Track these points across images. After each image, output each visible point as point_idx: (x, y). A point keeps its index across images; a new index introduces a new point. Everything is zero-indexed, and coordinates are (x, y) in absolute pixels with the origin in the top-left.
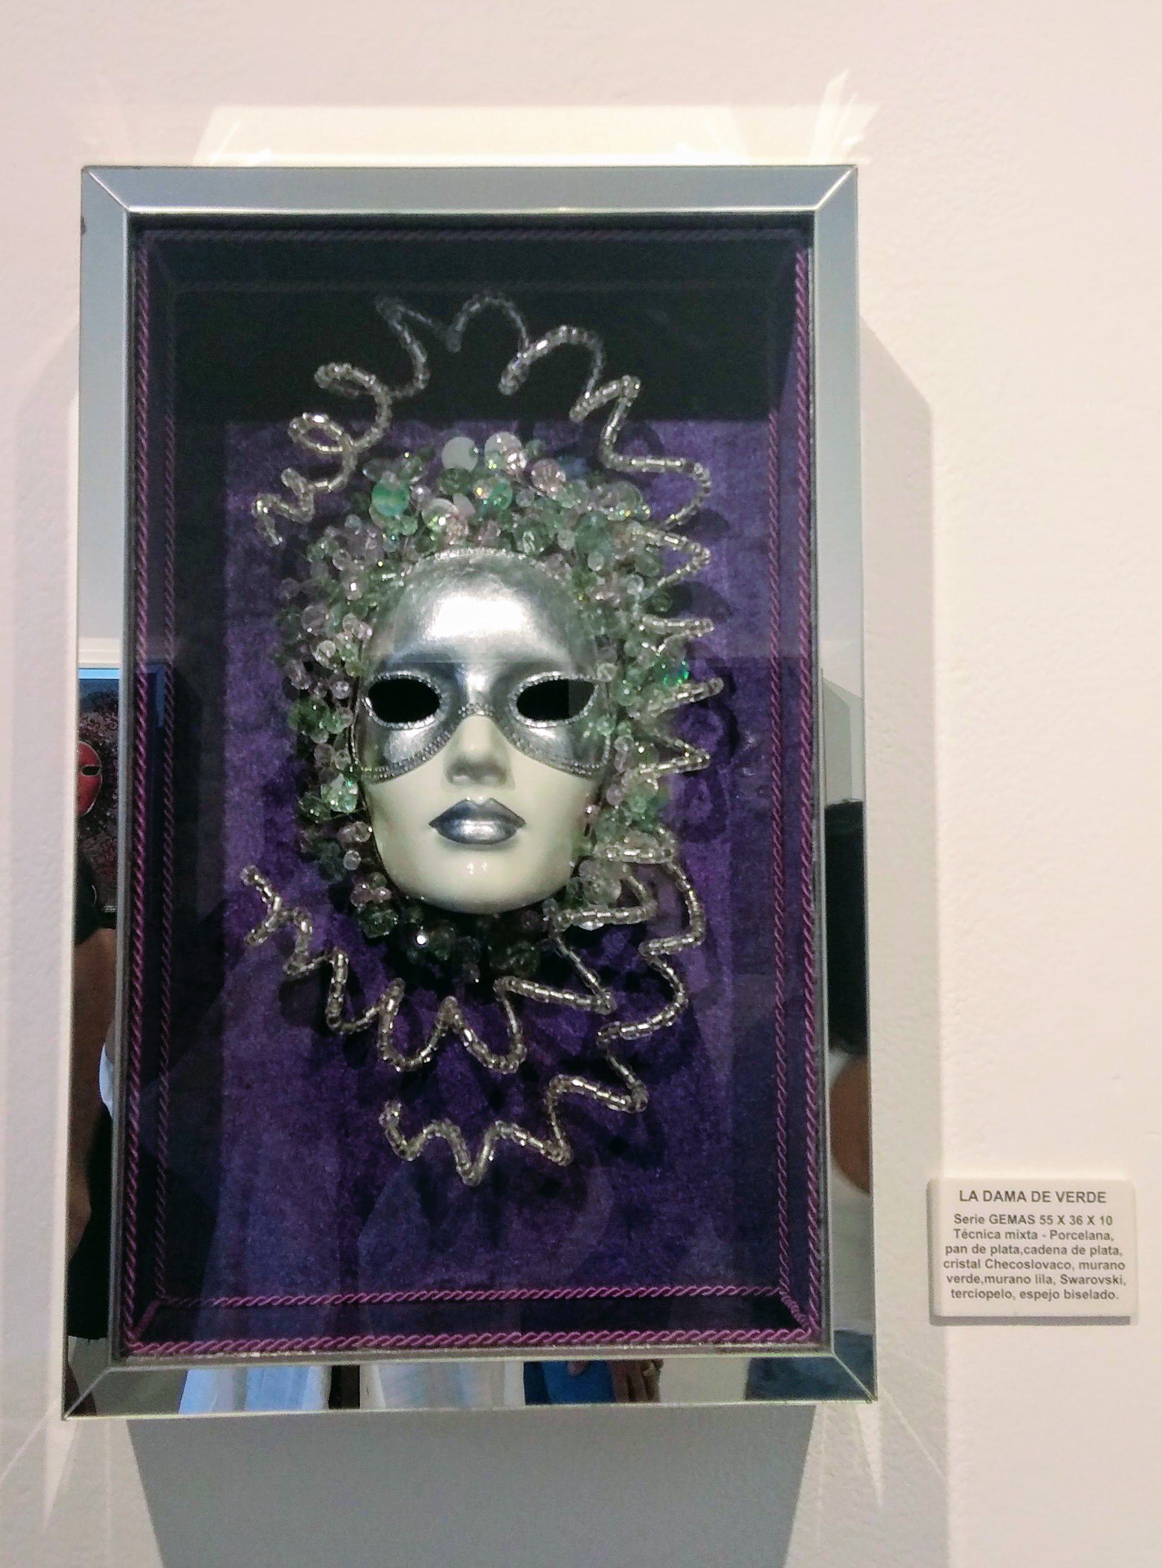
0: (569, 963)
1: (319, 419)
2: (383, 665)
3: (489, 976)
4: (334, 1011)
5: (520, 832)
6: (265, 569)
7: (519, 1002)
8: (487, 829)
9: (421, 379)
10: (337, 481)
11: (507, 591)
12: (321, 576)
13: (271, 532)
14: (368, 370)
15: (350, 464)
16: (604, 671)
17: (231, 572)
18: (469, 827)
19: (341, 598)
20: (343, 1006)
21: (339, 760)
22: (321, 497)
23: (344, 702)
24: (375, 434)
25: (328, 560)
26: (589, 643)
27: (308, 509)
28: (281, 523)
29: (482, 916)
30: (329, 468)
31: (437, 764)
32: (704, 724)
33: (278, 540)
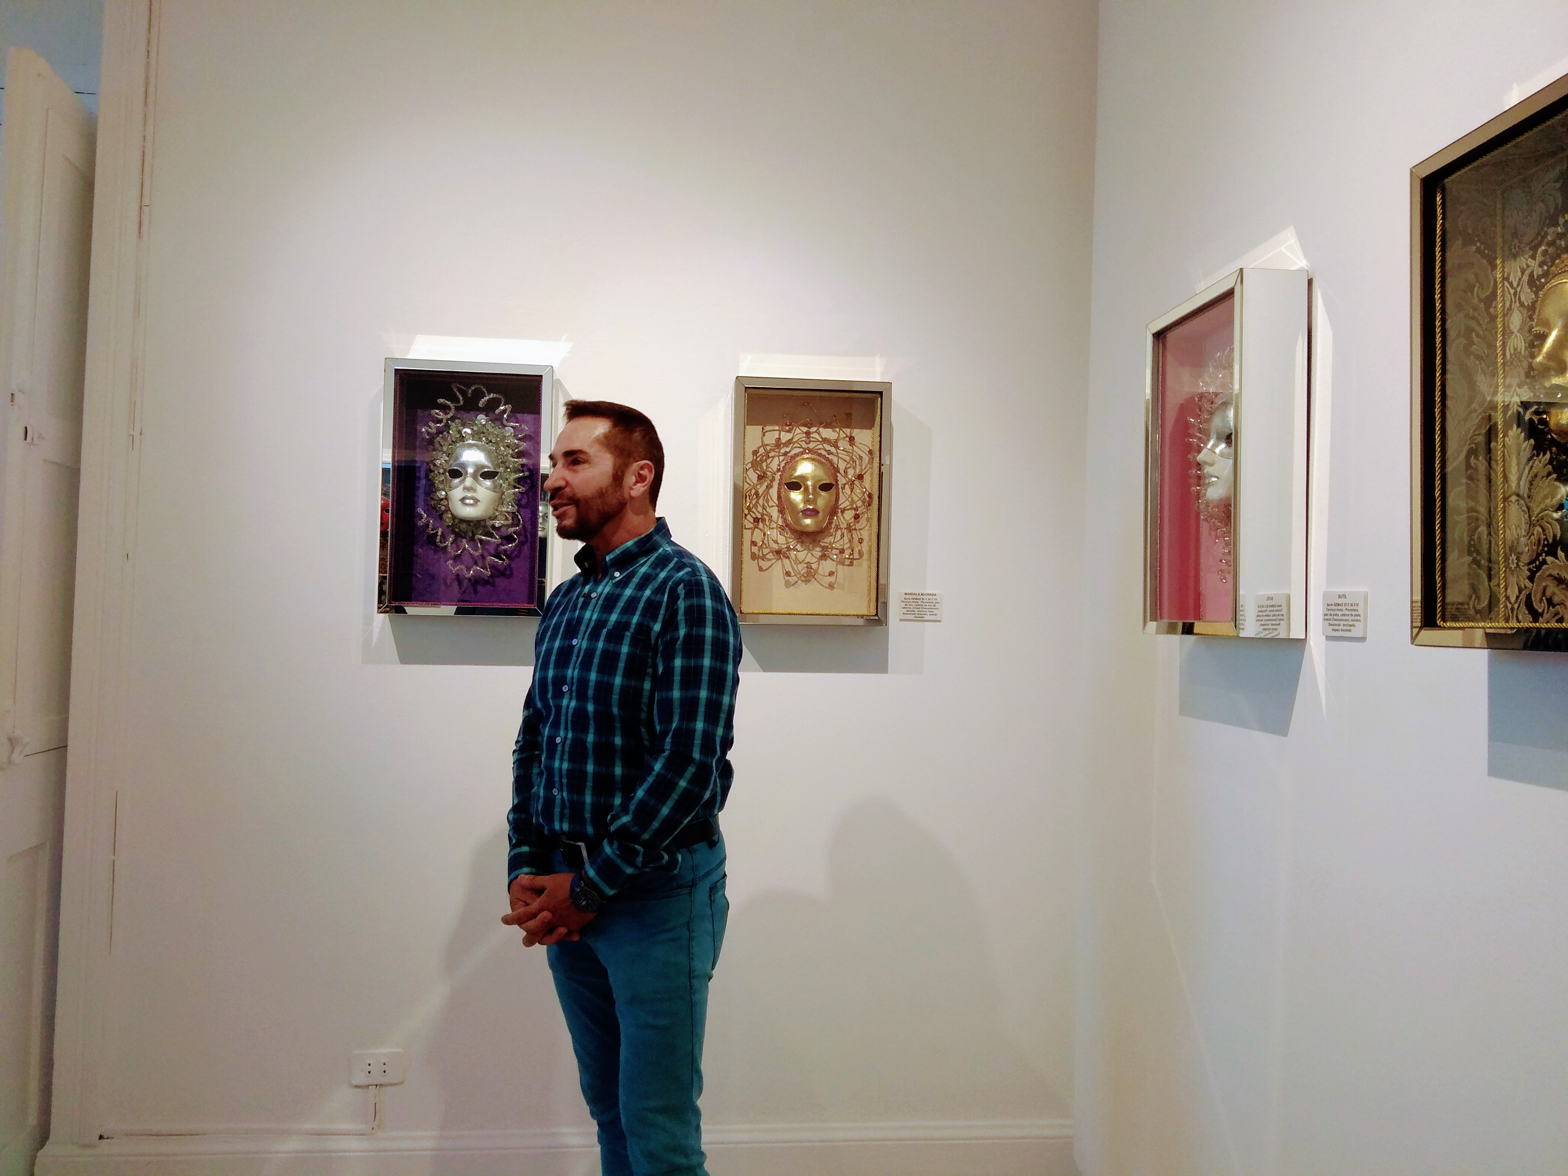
0: (493, 533)
1: (437, 411)
2: (451, 466)
3: (474, 535)
4: (438, 540)
5: (479, 503)
6: (425, 443)
7: (481, 541)
8: (471, 502)
9: (462, 403)
10: (442, 424)
11: (478, 451)
12: (437, 445)
13: (426, 435)
14: (448, 400)
15: (445, 421)
16: (501, 470)
17: (418, 443)
18: (467, 501)
19: (442, 451)
20: (440, 539)
21: (441, 486)
22: (437, 428)
23: (443, 474)
24: (451, 414)
25: (439, 442)
26: (499, 463)
27: (434, 431)
28: (429, 433)
29: (472, 521)
30: (440, 421)
31: (461, 487)
32: (526, 483)
33: (427, 437)
